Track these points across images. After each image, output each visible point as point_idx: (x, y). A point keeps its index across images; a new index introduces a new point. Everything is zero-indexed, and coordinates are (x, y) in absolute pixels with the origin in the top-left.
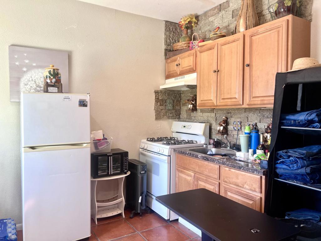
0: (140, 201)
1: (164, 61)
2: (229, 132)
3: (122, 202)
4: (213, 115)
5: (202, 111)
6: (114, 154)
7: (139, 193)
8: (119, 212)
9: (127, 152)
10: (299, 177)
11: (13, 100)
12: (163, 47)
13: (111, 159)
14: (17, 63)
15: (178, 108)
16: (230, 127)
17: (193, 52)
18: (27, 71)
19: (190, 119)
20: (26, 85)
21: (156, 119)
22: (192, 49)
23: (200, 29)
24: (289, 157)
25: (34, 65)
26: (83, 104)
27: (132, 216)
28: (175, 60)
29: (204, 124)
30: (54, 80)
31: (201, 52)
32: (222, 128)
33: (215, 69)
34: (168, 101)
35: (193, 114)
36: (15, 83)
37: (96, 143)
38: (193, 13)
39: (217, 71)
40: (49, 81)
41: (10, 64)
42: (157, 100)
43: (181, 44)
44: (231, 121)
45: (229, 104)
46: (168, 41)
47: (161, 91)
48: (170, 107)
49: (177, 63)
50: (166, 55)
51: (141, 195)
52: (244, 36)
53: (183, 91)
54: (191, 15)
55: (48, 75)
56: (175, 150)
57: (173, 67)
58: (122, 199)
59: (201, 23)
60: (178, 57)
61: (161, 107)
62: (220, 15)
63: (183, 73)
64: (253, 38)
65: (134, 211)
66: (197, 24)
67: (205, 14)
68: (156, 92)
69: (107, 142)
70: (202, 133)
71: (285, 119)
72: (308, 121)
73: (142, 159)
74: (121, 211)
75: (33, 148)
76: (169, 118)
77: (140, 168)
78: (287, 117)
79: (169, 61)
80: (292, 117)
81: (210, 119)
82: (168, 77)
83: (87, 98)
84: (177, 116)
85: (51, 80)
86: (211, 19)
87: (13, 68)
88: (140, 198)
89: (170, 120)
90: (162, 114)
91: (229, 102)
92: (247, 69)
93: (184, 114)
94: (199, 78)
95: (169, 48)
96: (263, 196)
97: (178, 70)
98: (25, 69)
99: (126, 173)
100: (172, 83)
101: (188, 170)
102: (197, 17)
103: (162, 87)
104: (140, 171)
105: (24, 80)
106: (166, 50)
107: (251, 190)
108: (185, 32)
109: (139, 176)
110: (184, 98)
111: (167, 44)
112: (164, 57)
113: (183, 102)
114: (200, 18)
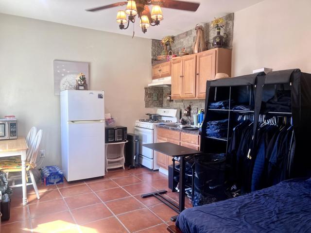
0: (134, 159)
1: (151, 67)
2: (191, 115)
3: (123, 159)
4: (182, 104)
5: (176, 101)
6: (118, 128)
7: (134, 154)
8: (121, 166)
9: (126, 128)
10: (215, 135)
11: (56, 94)
12: (151, 57)
13: (116, 131)
14: (59, 71)
15: (161, 99)
16: (192, 112)
17: (169, 62)
18: (65, 76)
19: (169, 107)
20: (64, 84)
21: (146, 107)
22: (169, 60)
23: (175, 46)
24: (212, 124)
25: (68, 72)
26: (100, 96)
27: (129, 168)
28: (158, 67)
29: (176, 110)
30: (83, 82)
31: (174, 63)
32: (186, 112)
33: (181, 75)
34: (154, 95)
35: (171, 103)
36: (57, 83)
37: (107, 121)
38: (171, 35)
39: (182, 77)
40: (80, 83)
41: (54, 72)
42: (146, 93)
43: (162, 57)
44: (192, 107)
45: (188, 97)
46: (154, 53)
47: (149, 88)
48: (155, 98)
49: (159, 69)
50: (152, 63)
51: (136, 155)
52: (196, 56)
53: (165, 88)
54: (169, 37)
55: (79, 79)
56: (156, 126)
57: (157, 72)
58: (123, 158)
59: (176, 42)
60: (160, 65)
61: (149, 99)
62: (187, 38)
63: (163, 76)
64: (201, 58)
65: (130, 166)
66: (173, 42)
67: (178, 36)
68: (146, 89)
69: (114, 121)
70: (175, 116)
71: (211, 105)
72: (219, 106)
73: (136, 133)
74: (122, 165)
75: (73, 122)
76: (155, 106)
77: (134, 138)
78: (212, 104)
79: (154, 67)
80: (213, 104)
81: (180, 106)
82: (154, 78)
83: (103, 93)
84: (161, 105)
85: (81, 82)
86: (182, 40)
87: (56, 74)
88: (135, 156)
89: (156, 108)
90: (150, 104)
91: (188, 96)
92: (197, 76)
93: (165, 104)
94: (173, 80)
95: (155, 58)
96: (199, 146)
97: (160, 74)
98: (63, 75)
99: (125, 141)
100: (157, 82)
101: (164, 137)
102: (173, 38)
103: (150, 85)
104: (135, 140)
105: (62, 82)
106: (152, 59)
107: (194, 144)
108: (165, 48)
109: (134, 142)
110: (165, 92)
111: (153, 55)
112: (151, 64)
113: (164, 95)
114: (175, 38)
